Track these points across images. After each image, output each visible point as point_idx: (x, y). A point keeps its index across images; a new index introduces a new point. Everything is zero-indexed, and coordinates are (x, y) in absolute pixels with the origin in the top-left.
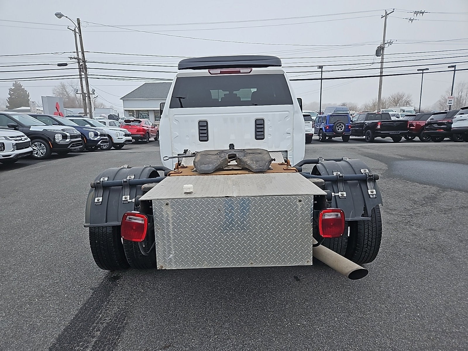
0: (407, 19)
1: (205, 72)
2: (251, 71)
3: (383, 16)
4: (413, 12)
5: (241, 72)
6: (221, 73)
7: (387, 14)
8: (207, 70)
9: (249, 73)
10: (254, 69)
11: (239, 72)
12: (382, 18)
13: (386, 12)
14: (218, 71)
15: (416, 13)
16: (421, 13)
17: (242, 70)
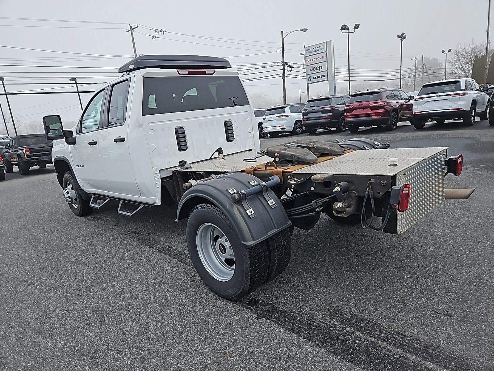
0: (151, 36)
1: (173, 72)
2: (215, 72)
3: (128, 30)
4: (154, 30)
5: (206, 73)
6: (190, 73)
7: (132, 29)
8: (175, 70)
9: (213, 74)
10: (216, 70)
11: (204, 73)
12: (127, 32)
13: (131, 27)
14: (186, 71)
15: (157, 31)
16: (161, 31)
17: (208, 71)
